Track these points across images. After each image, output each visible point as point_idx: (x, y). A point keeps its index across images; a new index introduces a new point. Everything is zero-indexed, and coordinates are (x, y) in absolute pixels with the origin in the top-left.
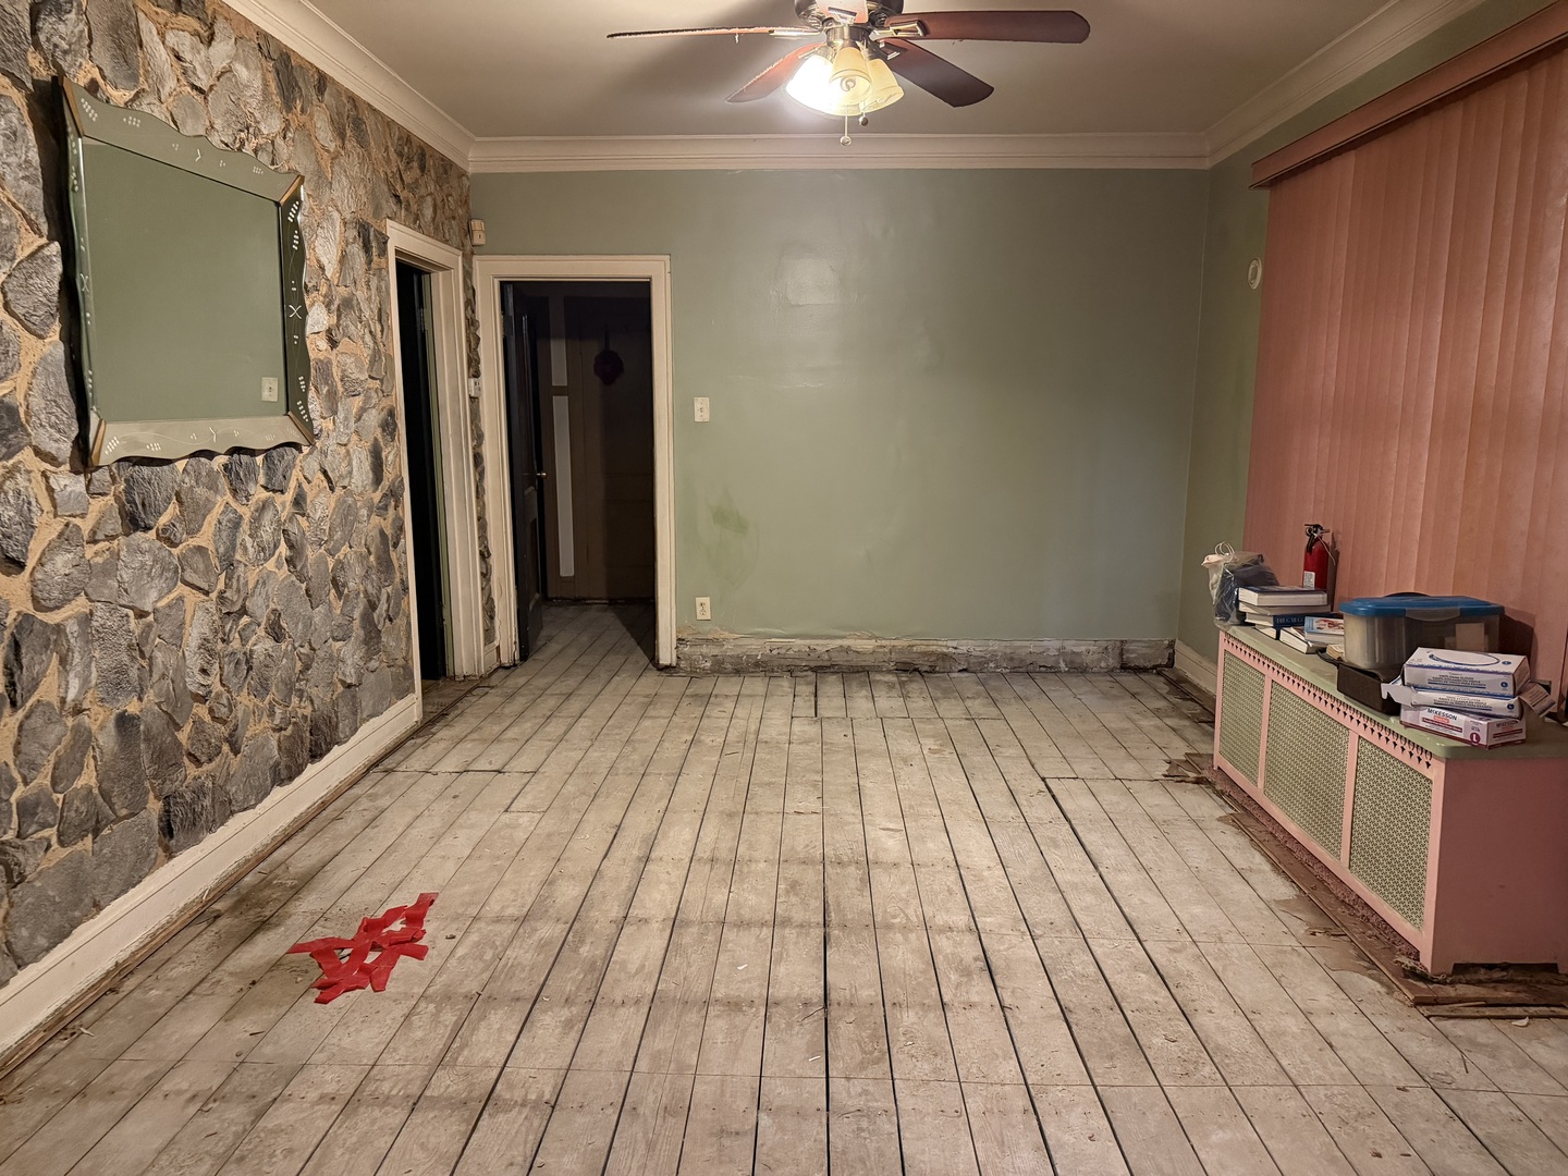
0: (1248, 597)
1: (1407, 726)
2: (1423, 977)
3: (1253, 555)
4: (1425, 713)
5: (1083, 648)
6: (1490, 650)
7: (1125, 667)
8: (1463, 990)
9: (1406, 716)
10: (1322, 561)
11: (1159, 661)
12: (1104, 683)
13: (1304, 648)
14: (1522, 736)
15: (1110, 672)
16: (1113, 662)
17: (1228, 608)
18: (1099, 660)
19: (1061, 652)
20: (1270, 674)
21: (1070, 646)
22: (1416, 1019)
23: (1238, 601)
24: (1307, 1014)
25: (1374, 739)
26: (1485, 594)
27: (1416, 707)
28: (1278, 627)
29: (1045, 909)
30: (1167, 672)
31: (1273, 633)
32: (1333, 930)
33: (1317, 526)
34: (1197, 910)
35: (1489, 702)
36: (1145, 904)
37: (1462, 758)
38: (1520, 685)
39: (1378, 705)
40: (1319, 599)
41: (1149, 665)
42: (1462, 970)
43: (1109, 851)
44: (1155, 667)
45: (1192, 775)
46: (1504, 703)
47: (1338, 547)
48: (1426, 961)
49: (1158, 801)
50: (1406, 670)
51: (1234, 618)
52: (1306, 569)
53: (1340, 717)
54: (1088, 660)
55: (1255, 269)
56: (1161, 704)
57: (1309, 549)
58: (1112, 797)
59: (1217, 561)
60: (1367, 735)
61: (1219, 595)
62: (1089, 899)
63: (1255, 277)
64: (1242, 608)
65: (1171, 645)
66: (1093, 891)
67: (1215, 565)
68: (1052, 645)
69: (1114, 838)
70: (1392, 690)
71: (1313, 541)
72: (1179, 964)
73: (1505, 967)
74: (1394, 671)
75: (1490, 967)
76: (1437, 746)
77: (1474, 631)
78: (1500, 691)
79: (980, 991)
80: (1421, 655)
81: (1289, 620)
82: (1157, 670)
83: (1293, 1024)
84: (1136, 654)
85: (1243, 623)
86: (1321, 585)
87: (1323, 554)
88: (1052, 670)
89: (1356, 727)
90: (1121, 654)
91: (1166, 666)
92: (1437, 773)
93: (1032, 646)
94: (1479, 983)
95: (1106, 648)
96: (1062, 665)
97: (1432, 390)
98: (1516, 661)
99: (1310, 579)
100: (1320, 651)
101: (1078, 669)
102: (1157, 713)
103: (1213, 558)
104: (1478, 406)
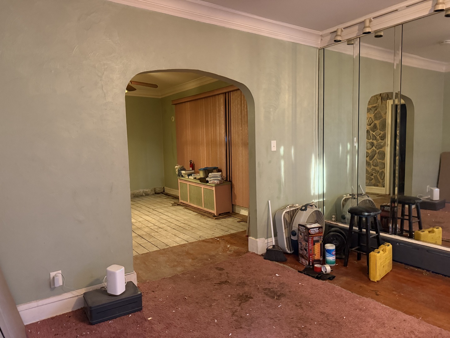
0: (183, 172)
1: (210, 184)
2: (216, 216)
3: (182, 166)
4: (211, 181)
5: (148, 190)
6: (217, 172)
7: (156, 193)
8: (220, 217)
9: (209, 182)
10: (192, 166)
11: (162, 191)
12: (153, 196)
13: (193, 178)
14: (222, 182)
15: (153, 194)
16: (153, 192)
17: (180, 175)
18: (151, 192)
19: (143, 192)
20: (188, 183)
21: (145, 190)
22: (216, 220)
23: (181, 173)
24: (204, 223)
25: (205, 187)
26: (215, 166)
27: (210, 181)
28: (188, 176)
29: (164, 221)
30: (164, 193)
31: (187, 177)
32: (204, 215)
33: (191, 160)
34: (185, 217)
35: (218, 178)
36: (177, 218)
37: (217, 186)
38: (221, 175)
39: (206, 182)
40: (193, 171)
41: (160, 192)
42: (220, 215)
43: (170, 215)
44: (161, 192)
45: (176, 205)
46: (220, 178)
47: (194, 163)
48: (216, 215)
49: (173, 208)
50: (209, 176)
51: (181, 176)
52: (190, 167)
53: (200, 186)
54: (149, 193)
55: (173, 118)
56: (165, 197)
57: (190, 164)
58: (166, 209)
59: (177, 167)
60: (204, 187)
61: (178, 173)
62: (170, 219)
63: (173, 119)
64: (182, 174)
65: (164, 188)
66: (170, 218)
67: (177, 168)
68: (141, 190)
69: (169, 213)
70: (207, 179)
71: (191, 163)
72: (186, 222)
73: (224, 213)
74: (207, 177)
75: (223, 214)
76: (214, 185)
77: (215, 170)
78: (219, 177)
79: (160, 230)
80: (210, 174)
81: (189, 175)
82: (162, 193)
83: (202, 224)
84: (158, 190)
85: (182, 177)
86: (193, 169)
87: (192, 165)
88: (142, 196)
89: (203, 187)
90: (155, 191)
91: (163, 192)
92: (214, 189)
93: (137, 191)
94: (222, 216)
95: (152, 190)
96: (144, 194)
97: (205, 139)
98: (221, 173)
99: (191, 169)
100: (195, 178)
101: (147, 195)
102: (165, 198)
103: (176, 167)
104: (211, 141)
